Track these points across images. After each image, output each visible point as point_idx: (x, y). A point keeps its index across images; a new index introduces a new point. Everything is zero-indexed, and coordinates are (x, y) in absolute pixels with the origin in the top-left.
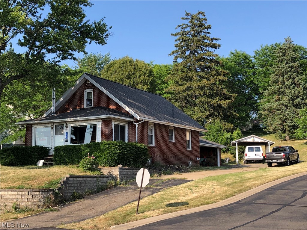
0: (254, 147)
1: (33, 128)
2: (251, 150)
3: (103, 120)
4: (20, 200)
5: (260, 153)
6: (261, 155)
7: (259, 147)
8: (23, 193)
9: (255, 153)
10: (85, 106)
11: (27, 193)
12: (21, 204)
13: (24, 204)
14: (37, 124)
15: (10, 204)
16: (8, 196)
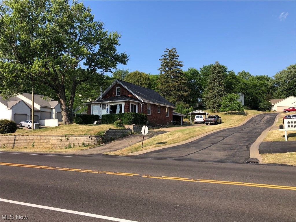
0: (199, 115)
1: (91, 106)
2: (198, 117)
3: (125, 102)
4: (85, 141)
5: (202, 118)
7: (202, 116)
8: (87, 137)
9: (199, 118)
10: (116, 95)
11: (89, 137)
12: (86, 142)
13: (87, 142)
14: (93, 104)
15: (80, 143)
16: (80, 139)
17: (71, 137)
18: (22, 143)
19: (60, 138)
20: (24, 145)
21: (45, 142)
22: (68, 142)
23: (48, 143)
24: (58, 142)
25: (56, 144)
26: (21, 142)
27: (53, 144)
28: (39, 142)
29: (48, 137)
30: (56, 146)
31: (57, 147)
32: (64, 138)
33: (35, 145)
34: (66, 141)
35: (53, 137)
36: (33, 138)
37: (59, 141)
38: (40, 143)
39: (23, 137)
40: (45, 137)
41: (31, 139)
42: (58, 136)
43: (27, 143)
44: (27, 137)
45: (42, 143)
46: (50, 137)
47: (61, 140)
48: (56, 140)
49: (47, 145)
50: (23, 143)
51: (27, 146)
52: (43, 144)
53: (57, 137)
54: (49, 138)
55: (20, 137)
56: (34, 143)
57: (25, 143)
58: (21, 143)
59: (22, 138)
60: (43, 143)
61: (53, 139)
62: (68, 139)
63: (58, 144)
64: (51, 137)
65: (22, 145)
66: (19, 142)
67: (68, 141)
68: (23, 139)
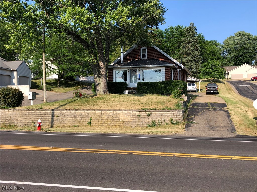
0: (191, 83)
1: (114, 71)
2: (190, 85)
3: (166, 68)
4: (173, 117)
6: (195, 88)
7: (194, 84)
8: (174, 112)
9: (192, 87)
10: (141, 58)
11: (176, 112)
12: (173, 119)
13: (175, 119)
15: (167, 119)
16: (166, 115)
17: (153, 112)
18: (68, 120)
19: (137, 113)
20: (73, 122)
21: (111, 118)
22: (151, 119)
23: (117, 120)
24: (134, 119)
25: (131, 121)
26: (66, 118)
27: (125, 121)
28: (100, 118)
29: (115, 112)
30: (130, 123)
31: (132, 125)
32: (143, 114)
33: (92, 122)
34: (146, 117)
35: (125, 112)
36: (88, 113)
37: (134, 117)
38: (102, 121)
39: (68, 112)
40: (109, 112)
41: (83, 114)
42: (133, 111)
43: (77, 120)
44: (77, 112)
45: (104, 119)
46: (119, 112)
47: (139, 116)
48: (130, 115)
49: (115, 123)
50: (70, 120)
51: (77, 124)
52: (107, 122)
53: (131, 112)
54: (117, 113)
55: (63, 112)
56: (91, 120)
57: (74, 120)
58: (66, 120)
59: (67, 114)
60: (107, 119)
61: (124, 114)
62: (149, 115)
63: (134, 121)
64: (121, 112)
65: (69, 122)
66: (62, 119)
67: (150, 117)
68: (69, 114)
